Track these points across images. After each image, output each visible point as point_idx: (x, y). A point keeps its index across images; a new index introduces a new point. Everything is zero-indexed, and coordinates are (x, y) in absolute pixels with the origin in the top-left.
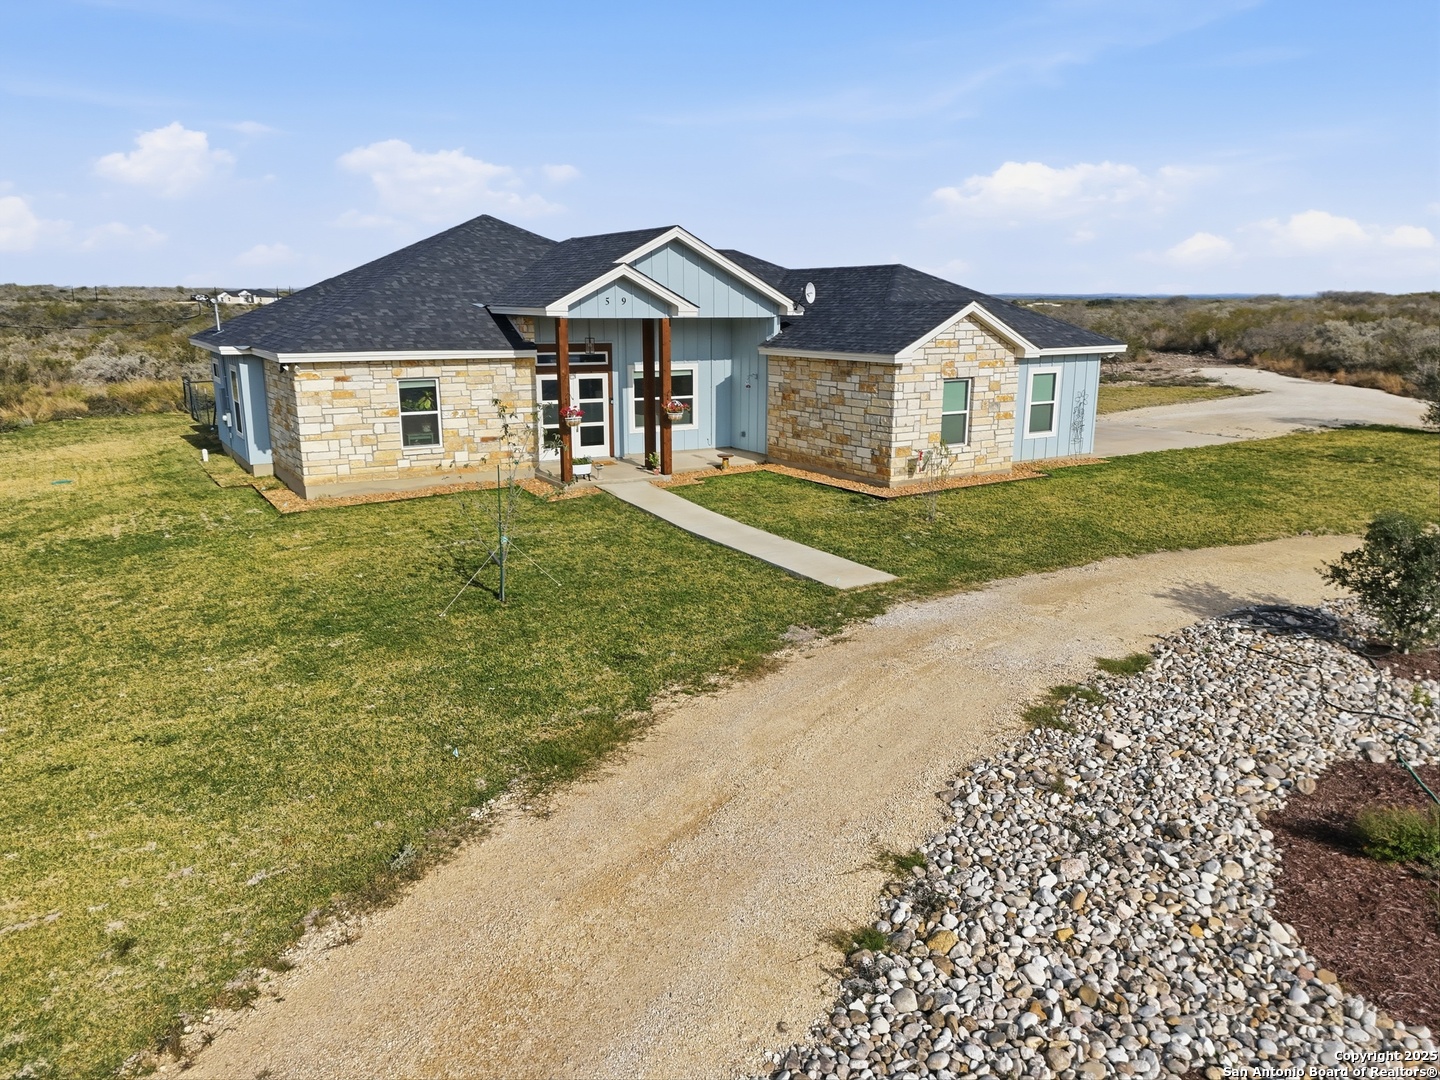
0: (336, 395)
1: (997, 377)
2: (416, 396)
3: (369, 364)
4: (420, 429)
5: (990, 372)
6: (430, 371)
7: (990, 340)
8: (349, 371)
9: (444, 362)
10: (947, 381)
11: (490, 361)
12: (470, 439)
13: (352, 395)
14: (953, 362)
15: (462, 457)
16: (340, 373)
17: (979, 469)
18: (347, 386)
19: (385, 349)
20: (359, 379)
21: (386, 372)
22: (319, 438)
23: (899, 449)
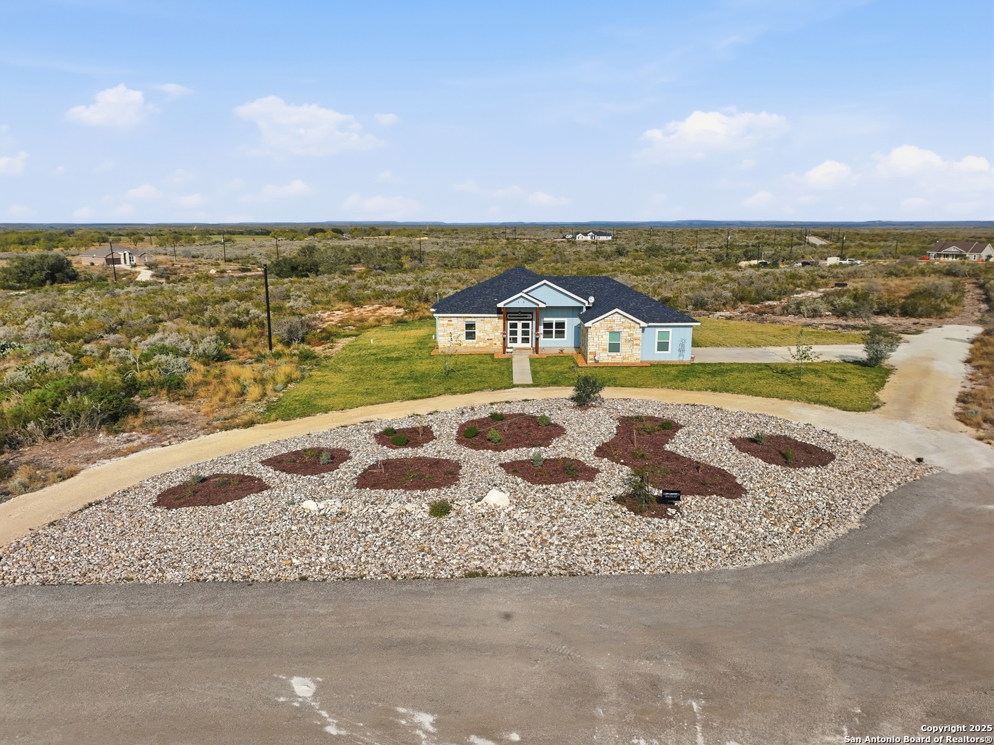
0: (448, 325)
1: (632, 332)
2: (470, 326)
3: (457, 317)
4: (471, 336)
5: (629, 330)
6: (473, 320)
7: (627, 320)
8: (452, 319)
9: (478, 317)
10: (610, 332)
11: (491, 317)
12: (484, 339)
13: (452, 325)
14: (612, 327)
15: (481, 344)
16: (449, 319)
17: (624, 361)
18: (451, 322)
19: (461, 313)
20: (455, 321)
21: (462, 319)
22: (443, 336)
23: (590, 353)
